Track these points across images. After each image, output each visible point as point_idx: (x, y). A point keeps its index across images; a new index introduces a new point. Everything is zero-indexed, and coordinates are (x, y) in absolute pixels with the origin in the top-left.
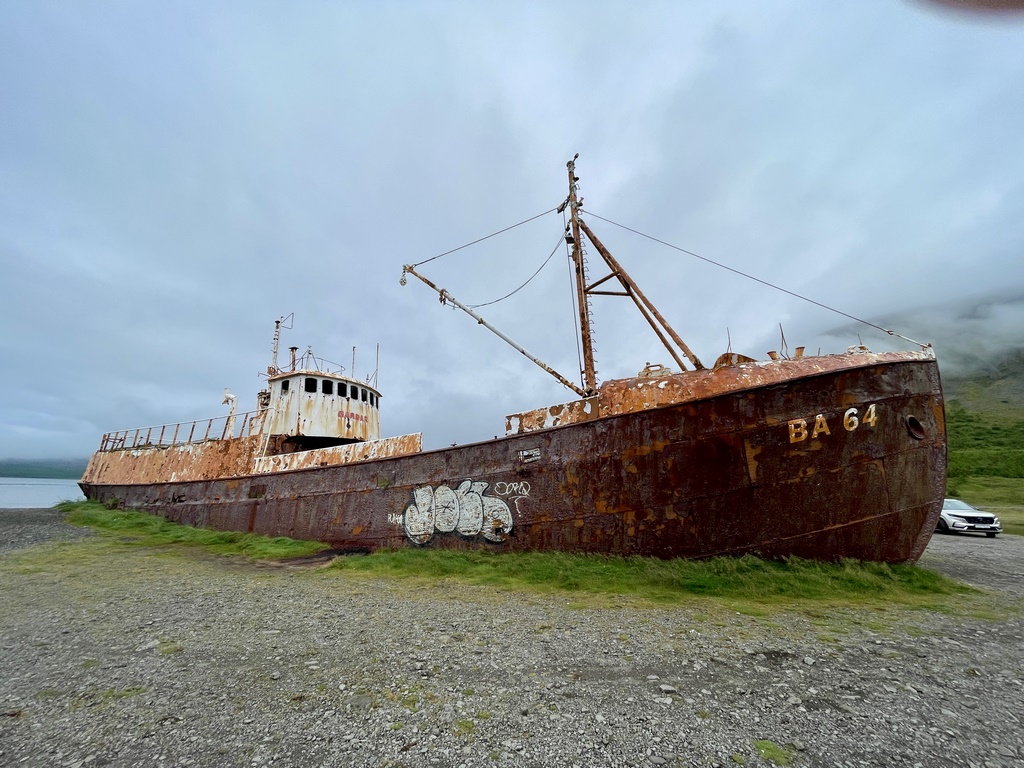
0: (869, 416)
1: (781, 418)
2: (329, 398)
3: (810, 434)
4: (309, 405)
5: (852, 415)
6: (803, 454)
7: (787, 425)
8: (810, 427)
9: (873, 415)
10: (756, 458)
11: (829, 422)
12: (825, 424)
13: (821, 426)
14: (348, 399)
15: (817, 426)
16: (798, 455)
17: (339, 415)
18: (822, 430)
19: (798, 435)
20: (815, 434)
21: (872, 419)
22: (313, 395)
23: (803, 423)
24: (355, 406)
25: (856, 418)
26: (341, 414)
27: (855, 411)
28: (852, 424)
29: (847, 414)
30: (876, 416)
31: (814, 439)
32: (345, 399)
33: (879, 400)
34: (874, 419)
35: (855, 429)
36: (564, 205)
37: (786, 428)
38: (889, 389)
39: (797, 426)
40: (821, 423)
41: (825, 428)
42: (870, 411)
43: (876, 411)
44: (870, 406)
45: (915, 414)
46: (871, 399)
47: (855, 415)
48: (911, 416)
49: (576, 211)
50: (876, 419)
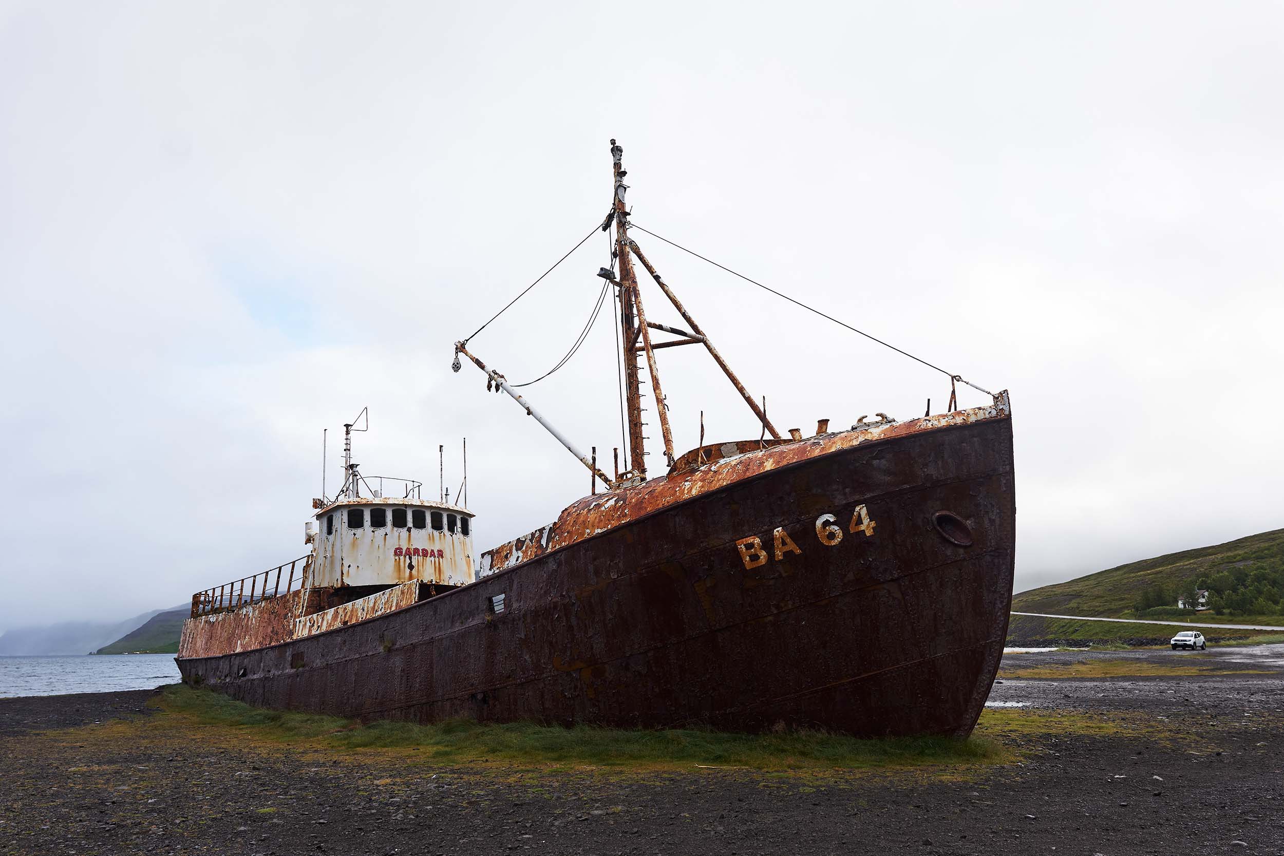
0: (860, 521)
1: (727, 537)
2: (381, 532)
3: (771, 555)
4: (354, 544)
5: (827, 523)
6: (769, 583)
7: (736, 546)
8: (768, 545)
9: (866, 521)
11: (793, 536)
12: (788, 540)
13: (784, 543)
14: (409, 530)
15: (777, 543)
16: (763, 585)
17: (396, 554)
18: (786, 549)
19: (754, 558)
20: (779, 554)
21: (867, 526)
22: (359, 531)
23: (757, 541)
24: (421, 538)
25: (836, 528)
26: (398, 552)
27: (831, 518)
28: (832, 536)
29: (819, 523)
30: (871, 521)
31: (780, 561)
32: (404, 531)
33: (873, 497)
34: (868, 525)
35: (840, 543)
36: (610, 217)
37: (736, 550)
38: (887, 479)
39: (749, 546)
40: (782, 539)
41: (791, 546)
42: (859, 515)
43: (869, 513)
44: (857, 509)
45: (949, 510)
46: (857, 497)
47: (834, 523)
48: (944, 513)
49: (622, 225)
50: (873, 524)
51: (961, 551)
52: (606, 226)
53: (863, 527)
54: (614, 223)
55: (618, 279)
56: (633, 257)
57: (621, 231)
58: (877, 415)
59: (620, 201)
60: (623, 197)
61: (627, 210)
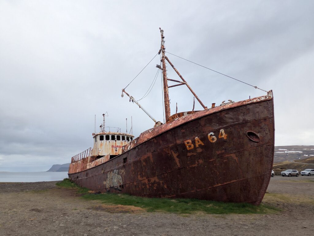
1: (181, 140)
2: (108, 141)
3: (195, 146)
4: (101, 145)
5: (211, 135)
6: (195, 154)
8: (194, 142)
9: (224, 134)
10: (177, 157)
11: (201, 140)
12: (200, 141)
13: (198, 142)
14: (116, 141)
15: (196, 142)
16: (193, 155)
17: (112, 147)
18: (199, 143)
19: (190, 146)
20: (197, 145)
22: (102, 141)
23: (190, 141)
24: (119, 143)
25: (214, 137)
27: (212, 133)
28: (213, 139)
29: (209, 135)
30: (226, 134)
31: (198, 147)
32: (114, 141)
33: (226, 127)
34: (225, 136)
35: (216, 141)
36: (160, 51)
37: (184, 144)
38: (231, 120)
39: (188, 143)
40: (198, 141)
41: (201, 143)
42: (222, 133)
43: (225, 132)
44: (221, 130)
45: (251, 130)
46: (221, 127)
47: (214, 135)
48: (249, 131)
49: (164, 52)
50: (226, 135)
51: (256, 144)
52: (159, 53)
53: (223, 136)
54: (161, 52)
55: (162, 68)
56: (166, 61)
57: (163, 54)
58: (229, 101)
59: (162, 45)
60: (164, 44)
61: (165, 48)
